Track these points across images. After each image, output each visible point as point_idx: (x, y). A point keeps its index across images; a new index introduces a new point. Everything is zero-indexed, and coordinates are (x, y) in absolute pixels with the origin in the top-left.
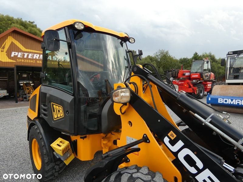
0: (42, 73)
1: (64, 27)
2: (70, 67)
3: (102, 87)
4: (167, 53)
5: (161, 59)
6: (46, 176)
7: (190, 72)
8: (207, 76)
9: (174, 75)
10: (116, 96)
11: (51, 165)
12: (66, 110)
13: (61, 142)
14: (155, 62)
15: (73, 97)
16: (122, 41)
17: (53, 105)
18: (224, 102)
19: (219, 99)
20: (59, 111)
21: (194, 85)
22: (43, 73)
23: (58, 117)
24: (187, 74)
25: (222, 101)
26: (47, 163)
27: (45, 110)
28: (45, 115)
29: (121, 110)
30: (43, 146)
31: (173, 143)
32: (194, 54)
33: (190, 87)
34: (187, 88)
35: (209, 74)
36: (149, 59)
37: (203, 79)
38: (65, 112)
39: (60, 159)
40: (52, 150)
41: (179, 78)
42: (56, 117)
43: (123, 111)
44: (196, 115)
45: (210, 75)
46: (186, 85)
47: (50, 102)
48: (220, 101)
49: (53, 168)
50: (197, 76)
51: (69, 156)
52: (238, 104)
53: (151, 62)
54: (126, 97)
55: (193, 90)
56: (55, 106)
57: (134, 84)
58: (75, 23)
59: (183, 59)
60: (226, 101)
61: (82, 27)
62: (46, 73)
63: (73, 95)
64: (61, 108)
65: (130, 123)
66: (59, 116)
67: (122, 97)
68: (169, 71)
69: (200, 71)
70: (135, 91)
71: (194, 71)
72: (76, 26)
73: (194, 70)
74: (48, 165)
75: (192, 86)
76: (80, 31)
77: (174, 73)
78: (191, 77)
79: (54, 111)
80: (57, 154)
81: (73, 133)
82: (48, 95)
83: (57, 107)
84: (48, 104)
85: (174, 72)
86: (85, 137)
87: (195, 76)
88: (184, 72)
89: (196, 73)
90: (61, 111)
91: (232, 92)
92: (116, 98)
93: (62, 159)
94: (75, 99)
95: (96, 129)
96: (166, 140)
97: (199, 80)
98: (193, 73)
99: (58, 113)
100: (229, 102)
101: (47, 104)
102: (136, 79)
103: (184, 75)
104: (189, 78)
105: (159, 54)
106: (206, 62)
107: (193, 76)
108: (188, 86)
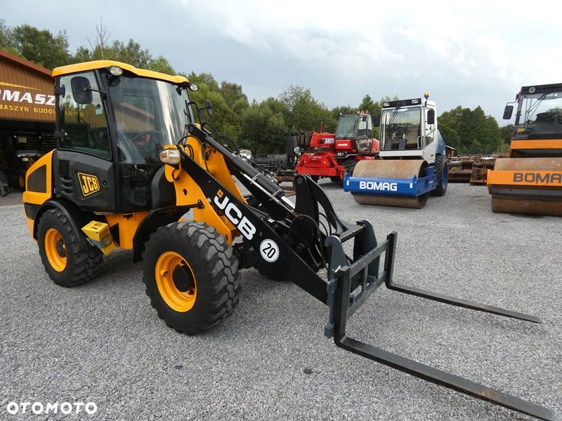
0: (58, 132)
1: (94, 70)
2: (106, 126)
3: (151, 152)
4: (307, 94)
5: (295, 108)
6: (76, 272)
7: (334, 137)
8: (364, 145)
9: (302, 143)
10: (164, 157)
11: (83, 257)
12: (102, 180)
13: (96, 225)
14: (280, 113)
15: (111, 163)
16: (179, 88)
17: (81, 176)
18: (368, 188)
19: (361, 183)
20: (92, 183)
21: (341, 161)
22: (60, 131)
23: (90, 192)
24: (328, 141)
25: (364, 185)
26: (76, 254)
27: (66, 184)
28: (67, 191)
29: (173, 175)
30: (69, 233)
31: (221, 201)
32: (364, 100)
33: (332, 165)
34: (327, 167)
35: (370, 141)
36: (268, 108)
37: (357, 152)
38: (101, 182)
39: (95, 247)
40: (84, 235)
41: (312, 148)
42: (87, 191)
43: (175, 177)
44: (245, 175)
45: (371, 144)
46: (325, 162)
47: (76, 172)
48: (363, 186)
49: (85, 261)
50: (347, 145)
51: (108, 245)
52: (386, 189)
53: (274, 113)
54: (175, 158)
55: (337, 170)
56: (84, 178)
57: (189, 146)
58: (111, 67)
59: (342, 108)
60: (370, 186)
61: (120, 73)
62: (64, 132)
63: (112, 161)
64: (94, 180)
65: (185, 192)
66: (92, 189)
67: (171, 158)
68: (292, 135)
69: (351, 135)
70: (189, 155)
71: (342, 136)
72: (112, 72)
73: (343, 133)
74: (79, 257)
75: (335, 163)
76: (116, 78)
77: (302, 139)
78: (336, 148)
79: (83, 184)
80: (91, 240)
81: (114, 208)
82: (71, 163)
83: (89, 178)
84: (73, 175)
85: (302, 136)
86: (131, 216)
87: (342, 145)
88: (323, 137)
89: (345, 138)
90: (94, 183)
91: (381, 170)
92: (165, 159)
93: (99, 247)
94: (114, 166)
95: (144, 204)
96: (216, 199)
97: (348, 153)
98: (340, 139)
99: (90, 185)
100: (374, 186)
101: (70, 175)
102: (192, 141)
103: (322, 142)
104: (333, 148)
105: (291, 95)
106: (362, 119)
107: (339, 145)
108: (328, 165)
